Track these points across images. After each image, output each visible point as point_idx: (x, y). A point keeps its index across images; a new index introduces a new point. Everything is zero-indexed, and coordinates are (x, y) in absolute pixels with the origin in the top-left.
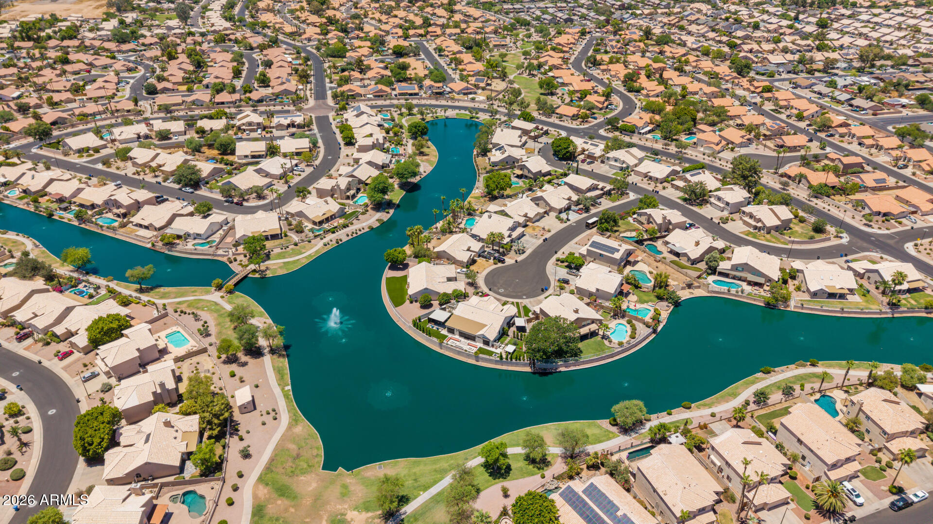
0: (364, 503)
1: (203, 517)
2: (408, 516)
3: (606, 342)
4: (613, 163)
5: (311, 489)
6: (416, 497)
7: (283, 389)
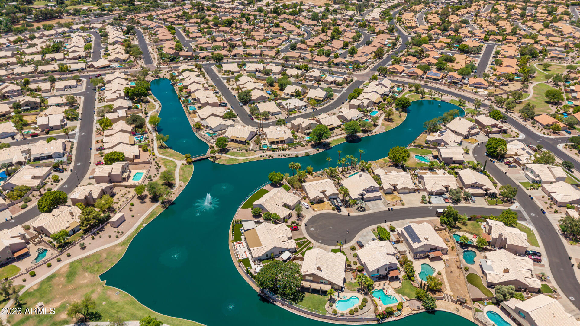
3: (328, 304)
4: (529, 173)
5: (82, 282)
7: (141, 224)
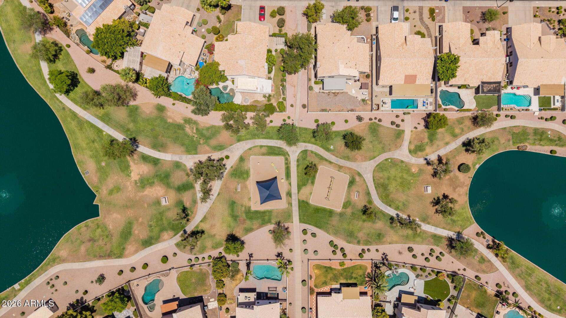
0: (123, 171)
1: (162, 278)
2: (127, 137)
5: (119, 216)
6: (110, 136)
7: (20, 290)
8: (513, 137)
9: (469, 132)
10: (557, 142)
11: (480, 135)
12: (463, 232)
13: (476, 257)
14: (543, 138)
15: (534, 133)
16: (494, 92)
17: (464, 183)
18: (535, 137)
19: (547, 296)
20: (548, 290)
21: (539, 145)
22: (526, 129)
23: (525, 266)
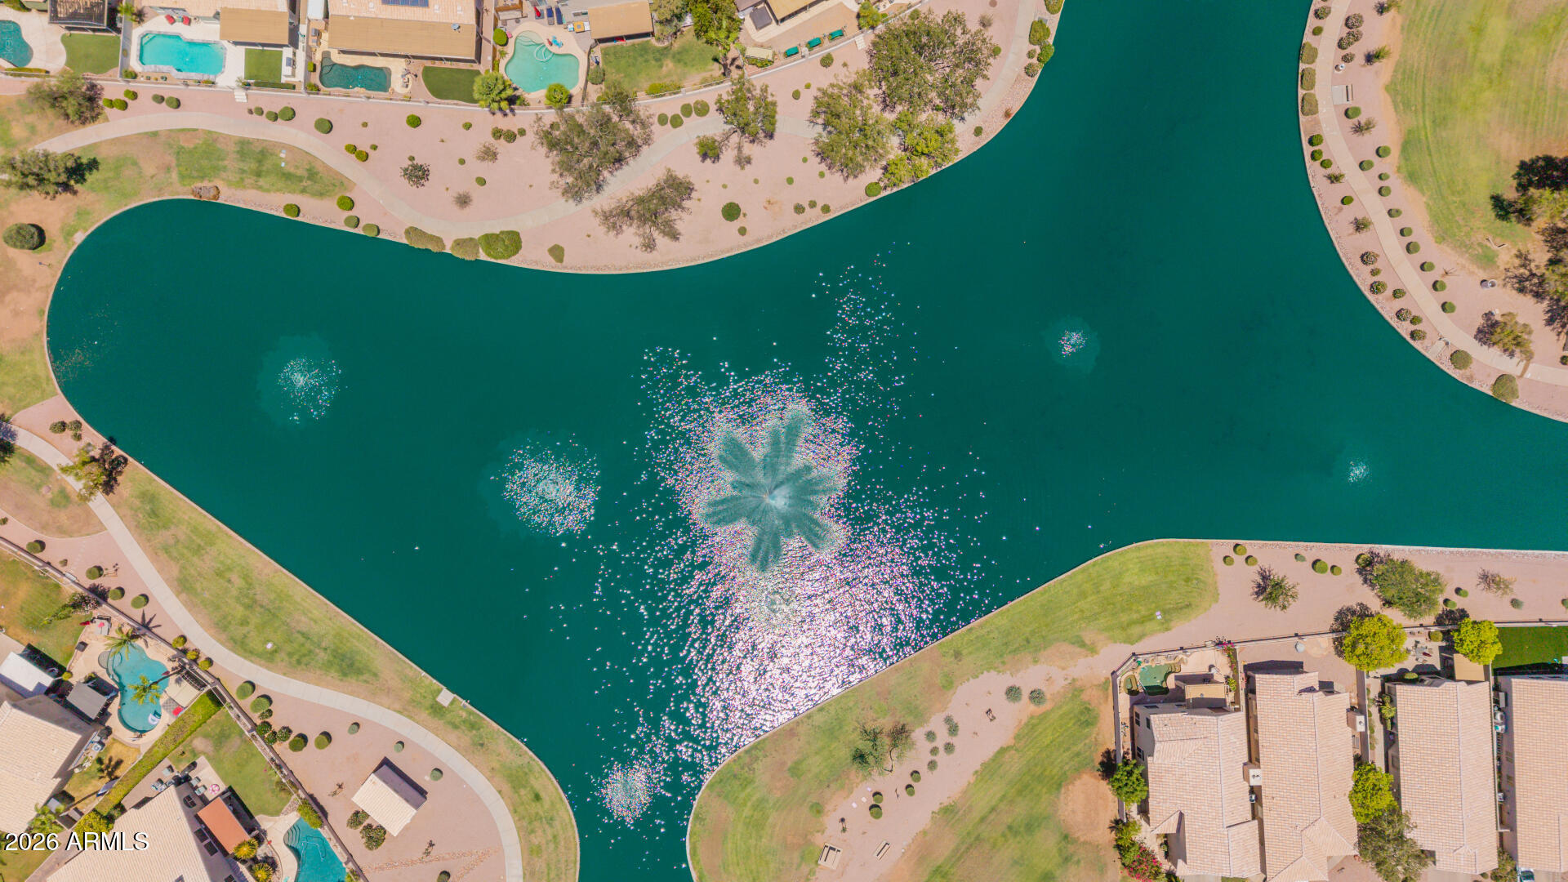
8: (178, 159)
9: (53, 136)
10: (304, 184)
11: (84, 148)
12: (16, 416)
13: (44, 490)
14: (264, 168)
15: (238, 152)
16: (85, 19)
17: (34, 281)
18: (242, 165)
19: (240, 612)
20: (247, 596)
21: (253, 188)
22: (215, 140)
23: (189, 523)
